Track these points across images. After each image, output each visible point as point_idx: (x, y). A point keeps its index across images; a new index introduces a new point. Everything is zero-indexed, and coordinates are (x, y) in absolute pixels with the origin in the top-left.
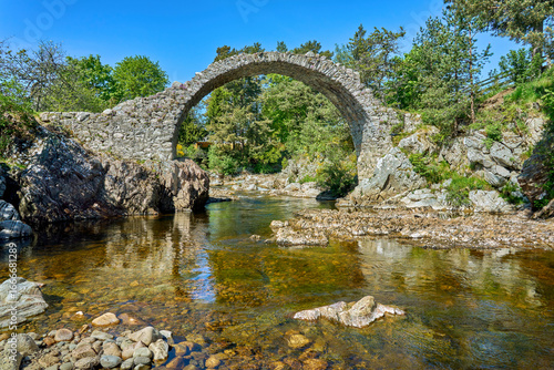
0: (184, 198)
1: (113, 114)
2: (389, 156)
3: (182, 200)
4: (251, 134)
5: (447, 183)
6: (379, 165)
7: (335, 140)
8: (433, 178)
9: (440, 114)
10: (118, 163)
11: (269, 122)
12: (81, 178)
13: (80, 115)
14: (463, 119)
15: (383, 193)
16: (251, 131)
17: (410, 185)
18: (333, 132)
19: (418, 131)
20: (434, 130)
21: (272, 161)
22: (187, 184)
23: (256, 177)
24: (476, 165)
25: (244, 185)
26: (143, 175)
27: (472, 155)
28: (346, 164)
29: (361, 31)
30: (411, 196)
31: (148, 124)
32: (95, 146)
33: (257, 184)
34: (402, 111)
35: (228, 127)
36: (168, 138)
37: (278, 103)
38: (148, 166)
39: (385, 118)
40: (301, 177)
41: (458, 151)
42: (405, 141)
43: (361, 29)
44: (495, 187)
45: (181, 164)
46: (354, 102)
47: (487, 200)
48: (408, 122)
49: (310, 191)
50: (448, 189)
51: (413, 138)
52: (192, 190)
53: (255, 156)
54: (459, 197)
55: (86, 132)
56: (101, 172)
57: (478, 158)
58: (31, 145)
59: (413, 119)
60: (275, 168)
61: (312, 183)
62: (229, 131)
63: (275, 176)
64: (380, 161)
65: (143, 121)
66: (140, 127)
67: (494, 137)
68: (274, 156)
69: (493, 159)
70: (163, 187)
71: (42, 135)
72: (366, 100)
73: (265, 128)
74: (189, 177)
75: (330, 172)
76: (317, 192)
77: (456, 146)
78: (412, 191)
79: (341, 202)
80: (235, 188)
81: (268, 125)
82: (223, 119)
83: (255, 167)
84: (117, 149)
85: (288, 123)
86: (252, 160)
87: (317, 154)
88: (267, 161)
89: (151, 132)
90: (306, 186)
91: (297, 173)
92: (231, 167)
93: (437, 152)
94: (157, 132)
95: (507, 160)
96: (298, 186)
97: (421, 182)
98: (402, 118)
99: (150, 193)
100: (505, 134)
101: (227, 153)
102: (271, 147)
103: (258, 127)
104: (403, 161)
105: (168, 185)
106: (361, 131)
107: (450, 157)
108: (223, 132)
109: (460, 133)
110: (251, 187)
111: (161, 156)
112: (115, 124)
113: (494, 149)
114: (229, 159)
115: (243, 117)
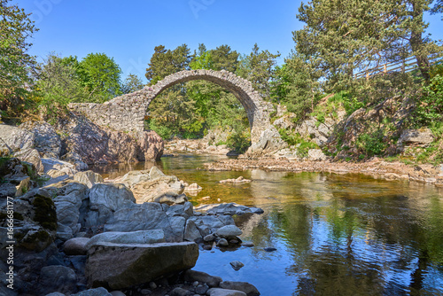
0: (151, 153)
1: (110, 105)
2: (268, 130)
3: (150, 154)
4: (181, 110)
5: (298, 145)
6: (262, 135)
7: (239, 117)
8: (291, 142)
9: (295, 107)
10: (116, 133)
11: (194, 102)
12: (97, 141)
13: (91, 105)
14: (308, 110)
15: (264, 151)
16: (181, 108)
17: (279, 147)
18: (238, 112)
19: (284, 116)
20: (293, 115)
21: (196, 130)
22: (153, 145)
23: (184, 141)
24: (313, 136)
25: (178, 147)
26: (129, 140)
27: (310, 130)
28: (245, 134)
29: (256, 48)
30: (279, 152)
31: (130, 111)
32: (100, 122)
33: (186, 146)
34: (276, 104)
35: (164, 106)
36: (141, 118)
37: (200, 88)
38: (130, 134)
39: (266, 108)
40: (217, 142)
41: (305, 128)
42: (277, 122)
43: (256, 46)
44: (321, 147)
45: (149, 133)
46: (249, 98)
47: (316, 154)
48: (279, 110)
49: (223, 151)
50: (299, 149)
51: (281, 120)
52: (155, 149)
53: (184, 127)
54: (303, 153)
55: (94, 115)
56: (107, 137)
57: (313, 132)
58: (68, 122)
59: (282, 109)
60: (198, 135)
61: (224, 146)
62: (165, 109)
63: (199, 141)
64: (263, 132)
65: (127, 109)
66: (125, 112)
67: (320, 121)
68: (197, 127)
69: (320, 133)
70: (139, 147)
71: (73, 117)
72: (256, 98)
73: (191, 107)
74: (154, 141)
75: (235, 138)
76: (227, 151)
77: (303, 125)
78: (280, 150)
79: (241, 156)
80: (172, 149)
81: (193, 104)
82: (160, 100)
83: (183, 134)
84: (112, 125)
85: (207, 103)
86: (181, 129)
87: (227, 126)
88: (192, 130)
89: (132, 115)
90: (220, 147)
91: (213, 139)
92: (166, 134)
93: (294, 128)
94: (136, 115)
95: (326, 133)
96: (215, 147)
97: (285, 144)
98: (276, 108)
99: (133, 150)
100: (327, 119)
101: (163, 124)
102: (195, 120)
103: (186, 106)
104: (275, 132)
105: (142, 145)
106: (253, 115)
107: (301, 131)
108: (161, 109)
109: (307, 118)
110: (182, 148)
111: (138, 129)
112: (111, 110)
113: (320, 127)
114: (165, 129)
115: (175, 99)
